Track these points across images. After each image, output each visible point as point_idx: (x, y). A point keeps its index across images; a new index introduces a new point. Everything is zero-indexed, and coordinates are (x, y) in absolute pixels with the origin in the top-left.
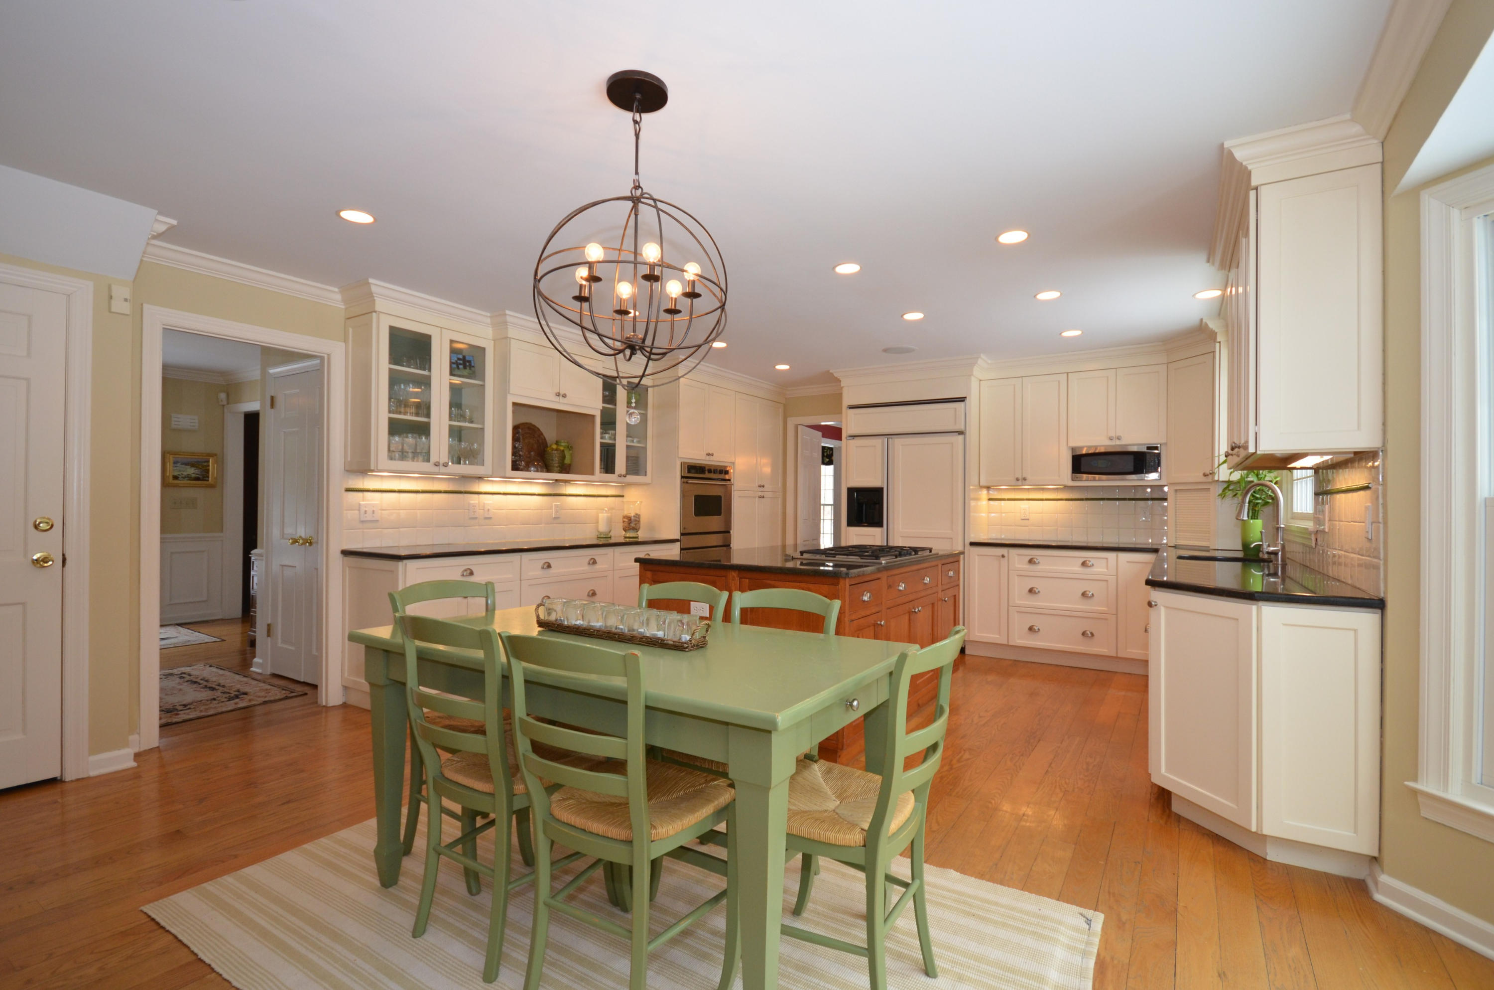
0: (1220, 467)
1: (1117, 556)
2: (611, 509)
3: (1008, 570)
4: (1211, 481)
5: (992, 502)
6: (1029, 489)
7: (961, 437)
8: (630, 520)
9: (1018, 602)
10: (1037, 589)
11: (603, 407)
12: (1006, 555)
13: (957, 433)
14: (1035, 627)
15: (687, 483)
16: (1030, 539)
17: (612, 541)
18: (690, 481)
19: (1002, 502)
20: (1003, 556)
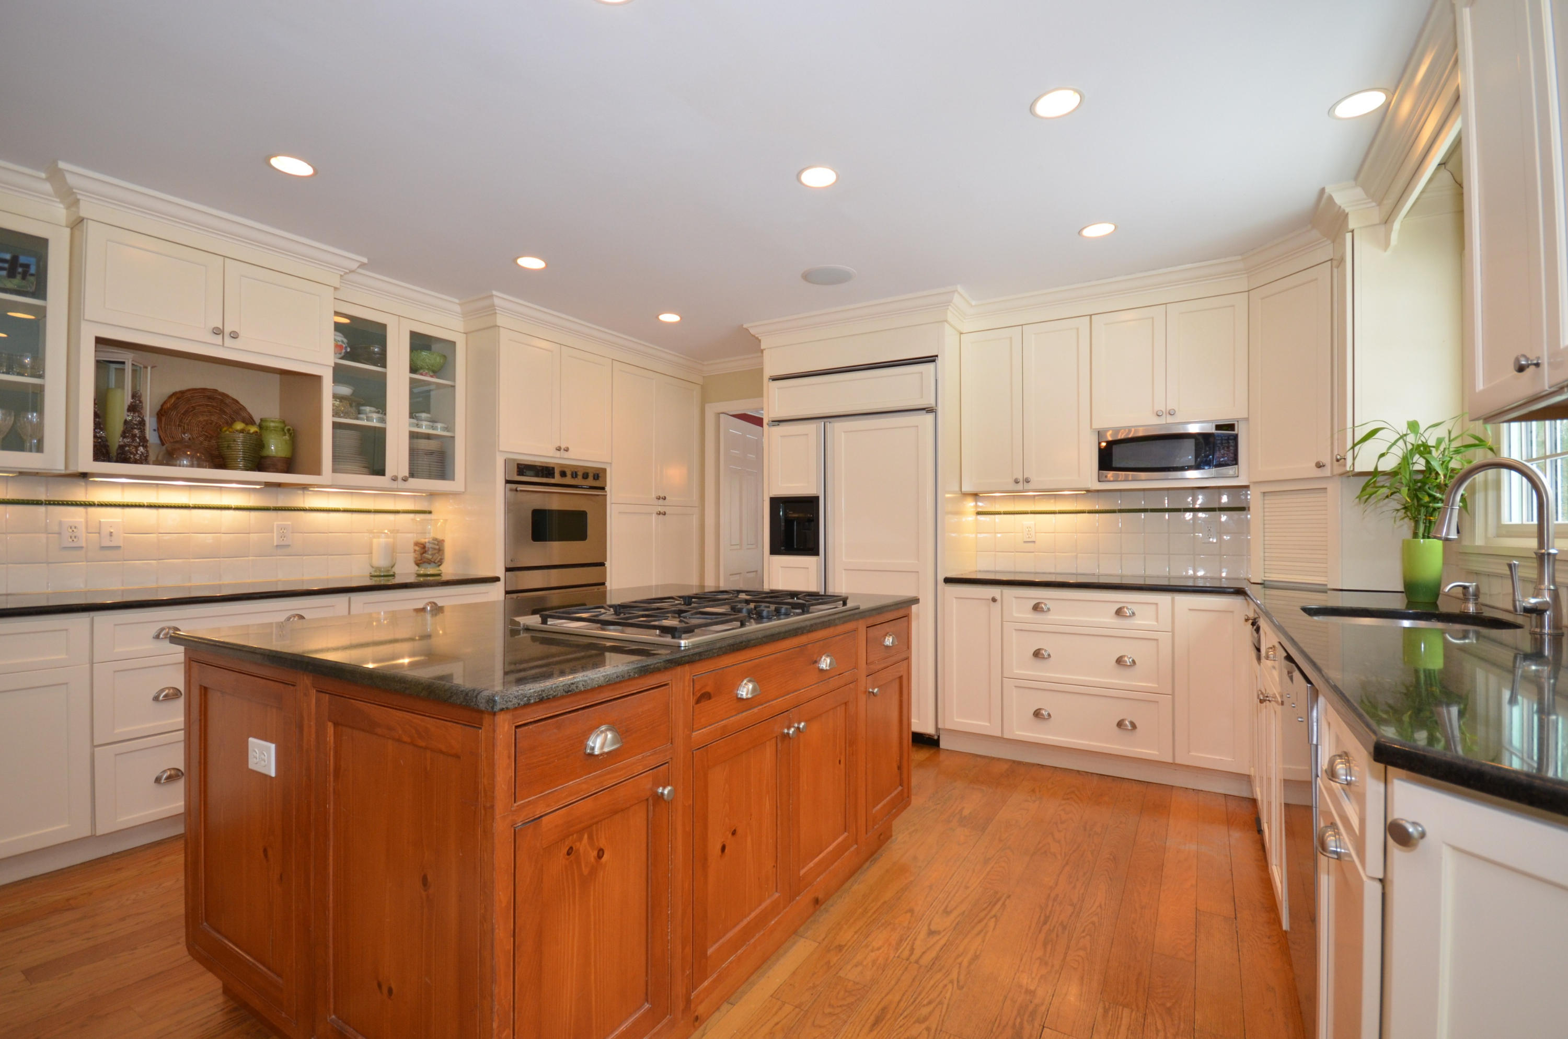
0: (1357, 448)
1: (1173, 601)
2: (395, 531)
3: (1002, 621)
4: (1329, 474)
5: (982, 518)
6: (1034, 496)
7: (930, 417)
8: (424, 547)
9: (1017, 671)
10: (1046, 651)
11: (336, 364)
12: (998, 597)
13: (924, 412)
14: (1043, 712)
15: (516, 490)
16: (1038, 571)
17: (398, 580)
18: (521, 487)
19: (997, 516)
20: (994, 600)
